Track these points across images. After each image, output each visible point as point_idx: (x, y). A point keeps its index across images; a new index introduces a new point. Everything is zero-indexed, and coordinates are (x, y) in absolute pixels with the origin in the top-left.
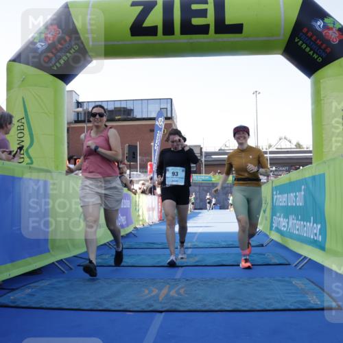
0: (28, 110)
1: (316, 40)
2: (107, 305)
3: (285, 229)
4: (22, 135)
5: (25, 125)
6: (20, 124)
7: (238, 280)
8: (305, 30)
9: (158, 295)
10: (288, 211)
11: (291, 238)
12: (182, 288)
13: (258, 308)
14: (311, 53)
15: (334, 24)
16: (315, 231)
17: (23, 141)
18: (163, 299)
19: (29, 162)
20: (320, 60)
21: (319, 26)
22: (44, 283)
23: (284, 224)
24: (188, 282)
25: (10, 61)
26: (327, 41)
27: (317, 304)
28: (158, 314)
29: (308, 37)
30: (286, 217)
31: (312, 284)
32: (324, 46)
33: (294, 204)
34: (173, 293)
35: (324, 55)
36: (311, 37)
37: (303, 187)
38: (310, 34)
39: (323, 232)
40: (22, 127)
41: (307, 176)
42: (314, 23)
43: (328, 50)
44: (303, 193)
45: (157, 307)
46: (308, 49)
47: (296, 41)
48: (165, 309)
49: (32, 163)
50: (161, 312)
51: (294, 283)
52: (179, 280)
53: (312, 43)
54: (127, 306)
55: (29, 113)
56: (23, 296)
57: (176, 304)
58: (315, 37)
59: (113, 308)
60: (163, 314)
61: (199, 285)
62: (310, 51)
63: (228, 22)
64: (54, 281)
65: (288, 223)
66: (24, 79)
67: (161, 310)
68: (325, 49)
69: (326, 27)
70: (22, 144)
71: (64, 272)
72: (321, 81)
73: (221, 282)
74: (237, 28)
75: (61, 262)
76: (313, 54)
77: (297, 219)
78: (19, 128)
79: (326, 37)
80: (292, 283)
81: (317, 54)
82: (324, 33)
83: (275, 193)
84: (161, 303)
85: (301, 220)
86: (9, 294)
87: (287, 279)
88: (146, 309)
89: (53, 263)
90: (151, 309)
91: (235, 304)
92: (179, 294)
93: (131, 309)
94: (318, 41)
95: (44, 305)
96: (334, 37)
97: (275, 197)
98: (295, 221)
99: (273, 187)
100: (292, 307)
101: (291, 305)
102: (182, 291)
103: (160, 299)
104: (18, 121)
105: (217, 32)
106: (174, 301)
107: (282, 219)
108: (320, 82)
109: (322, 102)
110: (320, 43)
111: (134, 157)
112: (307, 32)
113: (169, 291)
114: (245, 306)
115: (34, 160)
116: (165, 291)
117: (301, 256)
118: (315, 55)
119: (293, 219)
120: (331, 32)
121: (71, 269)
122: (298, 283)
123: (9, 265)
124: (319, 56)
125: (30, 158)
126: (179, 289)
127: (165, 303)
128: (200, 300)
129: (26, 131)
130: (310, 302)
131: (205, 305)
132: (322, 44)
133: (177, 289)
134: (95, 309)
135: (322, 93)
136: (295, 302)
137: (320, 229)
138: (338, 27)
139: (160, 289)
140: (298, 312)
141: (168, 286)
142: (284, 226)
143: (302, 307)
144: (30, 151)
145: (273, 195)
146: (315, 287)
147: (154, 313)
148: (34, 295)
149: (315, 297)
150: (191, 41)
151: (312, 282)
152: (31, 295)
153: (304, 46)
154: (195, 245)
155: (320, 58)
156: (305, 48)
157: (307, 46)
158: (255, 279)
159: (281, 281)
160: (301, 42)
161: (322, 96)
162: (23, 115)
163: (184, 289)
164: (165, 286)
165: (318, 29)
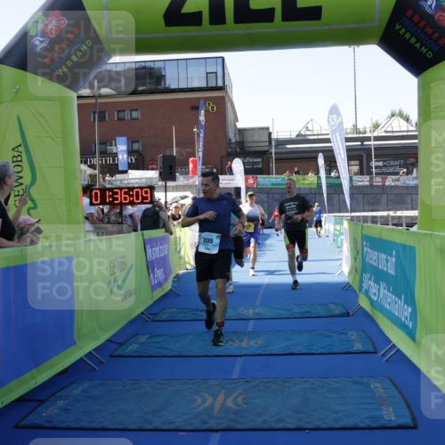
0: (26, 134)
1: (424, 27)
3: (376, 299)
4: (19, 169)
5: (24, 155)
6: (16, 154)
7: (307, 381)
8: (409, 13)
9: (212, 406)
10: (379, 276)
11: (382, 313)
12: (240, 395)
13: (324, 426)
14: (418, 45)
16: (406, 314)
17: (21, 178)
18: (218, 413)
19: (32, 205)
20: (430, 55)
21: (431, 6)
22: (77, 390)
23: (374, 291)
24: (246, 385)
26: (440, 29)
27: (390, 421)
28: (214, 434)
29: (413, 22)
30: (377, 282)
31: (394, 388)
32: (437, 35)
33: (385, 269)
34: (229, 403)
35: (436, 49)
36: (419, 22)
37: (394, 253)
38: (416, 19)
39: (414, 315)
40: (19, 159)
41: (398, 241)
42: (422, 3)
43: (442, 41)
44: (394, 260)
45: (212, 424)
46: (413, 40)
47: (397, 27)
48: (221, 427)
49: (35, 207)
50: (217, 431)
51: (372, 386)
52: (237, 381)
53: (419, 31)
54: (178, 424)
55: (27, 138)
56: (56, 411)
57: (233, 420)
58: (423, 23)
59: (164, 427)
60: (220, 433)
61: (260, 390)
62: (416, 43)
63: (300, 5)
64: (87, 385)
65: (379, 290)
66: (18, 89)
67: (216, 428)
68: (439, 39)
69: (440, 7)
70: (21, 181)
71: (95, 369)
72: (432, 85)
73: (287, 385)
74: (314, 13)
75: (89, 355)
76: (421, 47)
77: (389, 290)
78: (15, 159)
79: (440, 24)
80: (370, 386)
81: (426, 46)
82: (436, 17)
83: (364, 243)
84: (216, 418)
85: (392, 293)
86: (39, 409)
87: (365, 380)
88: (199, 427)
89: (81, 358)
90: (205, 427)
91: (300, 419)
92: (237, 404)
93: (183, 428)
94: (428, 29)
95: (85, 425)
97: (365, 249)
98: (386, 292)
99: (362, 235)
100: (362, 425)
101: (361, 422)
102: (240, 400)
103: (216, 412)
104: (13, 149)
105: (285, 18)
106: (231, 416)
107: (372, 284)
108: (429, 86)
109: (432, 115)
110: (430, 31)
111: (171, 173)
112: (413, 15)
113: (225, 400)
114: (310, 423)
115: (38, 203)
116: (220, 399)
118: (423, 48)
119: (384, 288)
121: (102, 363)
122: (378, 387)
124: (429, 49)
125: (33, 200)
126: (237, 397)
127: (221, 418)
128: (260, 414)
129: (25, 164)
130: (383, 418)
131: (265, 422)
132: (434, 32)
133: (234, 396)
135: (432, 101)
136: (367, 418)
137: (411, 314)
139: (215, 397)
140: (367, 431)
141: (223, 391)
142: (375, 294)
143: (374, 425)
144: (33, 191)
145: (363, 245)
146: (396, 393)
147: (209, 433)
148: (67, 410)
149: (391, 409)
150: (249, 31)
151: (395, 385)
152: (65, 410)
153: (408, 36)
154: (257, 314)
155: (430, 52)
156: (410, 39)
157: (413, 35)
158: (327, 380)
159: (357, 383)
160: (403, 30)
161: (432, 106)
162: (20, 141)
163: (242, 397)
164: (220, 392)
165: (429, 11)
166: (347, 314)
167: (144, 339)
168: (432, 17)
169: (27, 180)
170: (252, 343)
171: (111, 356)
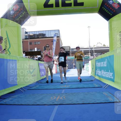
0: (8, 35)
2: (38, 103)
3: (100, 75)
4: (6, 44)
5: (7, 41)
6: (5, 40)
7: (84, 93)
10: (101, 68)
11: (103, 78)
12: (64, 96)
13: (91, 103)
14: (108, 12)
15: (116, 2)
16: (111, 75)
19: (9, 53)
20: (111, 15)
21: (111, 2)
22: (16, 96)
23: (100, 73)
24: (66, 94)
25: (1, 18)
26: (114, 8)
27: (112, 101)
28: (56, 106)
29: (107, 6)
30: (101, 70)
31: (110, 94)
32: (113, 9)
33: (103, 66)
34: (61, 98)
35: (113, 13)
37: (106, 60)
38: (108, 5)
39: (114, 75)
40: (6, 41)
41: (107, 56)
42: (109, 2)
43: (114, 11)
44: (106, 62)
46: (107, 11)
47: (103, 8)
48: (58, 104)
51: (104, 93)
52: (63, 94)
54: (45, 103)
55: (8, 36)
56: (8, 101)
57: (62, 102)
58: (109, 7)
59: (40, 104)
60: (58, 105)
61: (70, 95)
63: (78, 2)
64: (19, 95)
65: (101, 72)
66: (6, 24)
68: (113, 10)
69: (113, 3)
70: (6, 47)
71: (23, 92)
72: (112, 22)
73: (78, 94)
74: (82, 4)
75: (21, 88)
76: (109, 13)
77: (104, 71)
78: (5, 42)
79: (113, 6)
80: (103, 93)
81: (110, 13)
82: (112, 5)
83: (96, 62)
84: (57, 102)
85: (106, 72)
86: (4, 100)
87: (101, 92)
88: (52, 104)
89: (19, 89)
90: (53, 104)
91: (83, 101)
92: (63, 98)
93: (47, 104)
94: (110, 8)
95: (16, 104)
96: (116, 6)
97: (96, 64)
98: (104, 72)
99: (95, 60)
100: (103, 102)
102: (64, 97)
103: (57, 100)
104: (5, 39)
105: (74, 6)
106: (62, 101)
107: (99, 71)
108: (111, 22)
109: (112, 30)
110: (111, 8)
112: (107, 5)
113: (60, 98)
114: (87, 102)
115: (11, 53)
116: (58, 98)
117: (106, 84)
120: (115, 5)
121: (25, 91)
122: (105, 93)
123: (3, 90)
124: (111, 13)
125: (9, 52)
126: (63, 97)
127: (58, 102)
128: (71, 100)
129: (8, 43)
130: (109, 100)
131: (73, 102)
132: (112, 9)
134: (34, 104)
135: (112, 26)
136: (104, 100)
137: (112, 75)
138: (117, 3)
139: (57, 97)
140: (105, 104)
141: (59, 96)
142: (100, 74)
143: (107, 102)
144: (9, 50)
145: (96, 63)
147: (55, 105)
148: (12, 100)
149: (111, 98)
150: (65, 9)
151: (110, 93)
152: (11, 100)
154: (69, 81)
155: (111, 14)
156: (106, 11)
157: (107, 10)
158: (90, 93)
159: (99, 93)
160: (104, 8)
161: (112, 27)
162: (6, 37)
163: (65, 97)
164: (58, 96)
165: (111, 3)
166: (92, 81)
167: (38, 86)
168: (111, 5)
169: (8, 47)
170: (67, 86)
171: (28, 89)
